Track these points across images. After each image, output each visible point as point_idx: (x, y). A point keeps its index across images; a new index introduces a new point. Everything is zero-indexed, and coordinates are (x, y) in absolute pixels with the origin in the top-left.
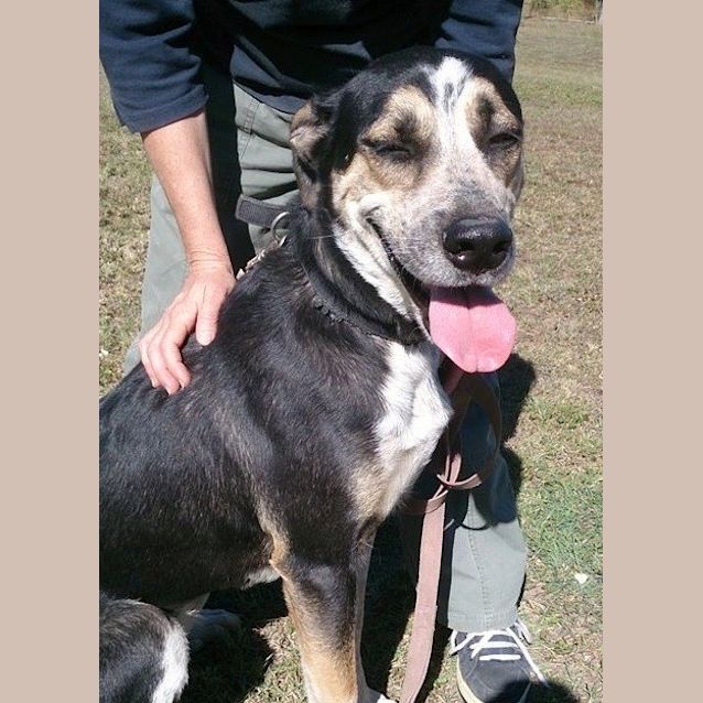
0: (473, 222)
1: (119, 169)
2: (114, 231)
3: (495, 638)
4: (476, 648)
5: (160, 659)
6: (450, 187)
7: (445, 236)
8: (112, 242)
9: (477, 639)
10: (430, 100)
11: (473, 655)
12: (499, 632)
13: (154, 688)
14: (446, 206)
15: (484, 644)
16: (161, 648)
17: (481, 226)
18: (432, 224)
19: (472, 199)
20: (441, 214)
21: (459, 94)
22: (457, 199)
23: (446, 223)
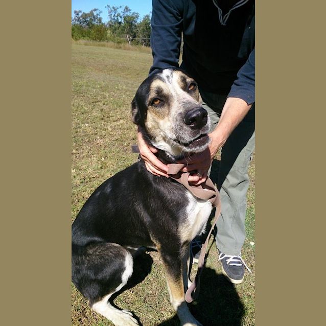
0: (192, 111)
1: (106, 103)
2: (105, 121)
3: (234, 258)
4: (228, 261)
5: (124, 264)
6: (180, 105)
7: (185, 120)
8: (105, 125)
9: (228, 258)
10: (163, 81)
11: (227, 263)
12: (235, 256)
13: (122, 273)
14: (182, 110)
15: (231, 260)
16: (124, 260)
17: (196, 111)
18: (179, 118)
19: (189, 106)
20: (181, 114)
21: (172, 77)
22: (184, 107)
23: (183, 116)
